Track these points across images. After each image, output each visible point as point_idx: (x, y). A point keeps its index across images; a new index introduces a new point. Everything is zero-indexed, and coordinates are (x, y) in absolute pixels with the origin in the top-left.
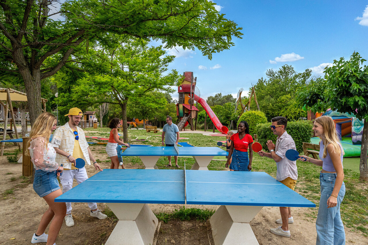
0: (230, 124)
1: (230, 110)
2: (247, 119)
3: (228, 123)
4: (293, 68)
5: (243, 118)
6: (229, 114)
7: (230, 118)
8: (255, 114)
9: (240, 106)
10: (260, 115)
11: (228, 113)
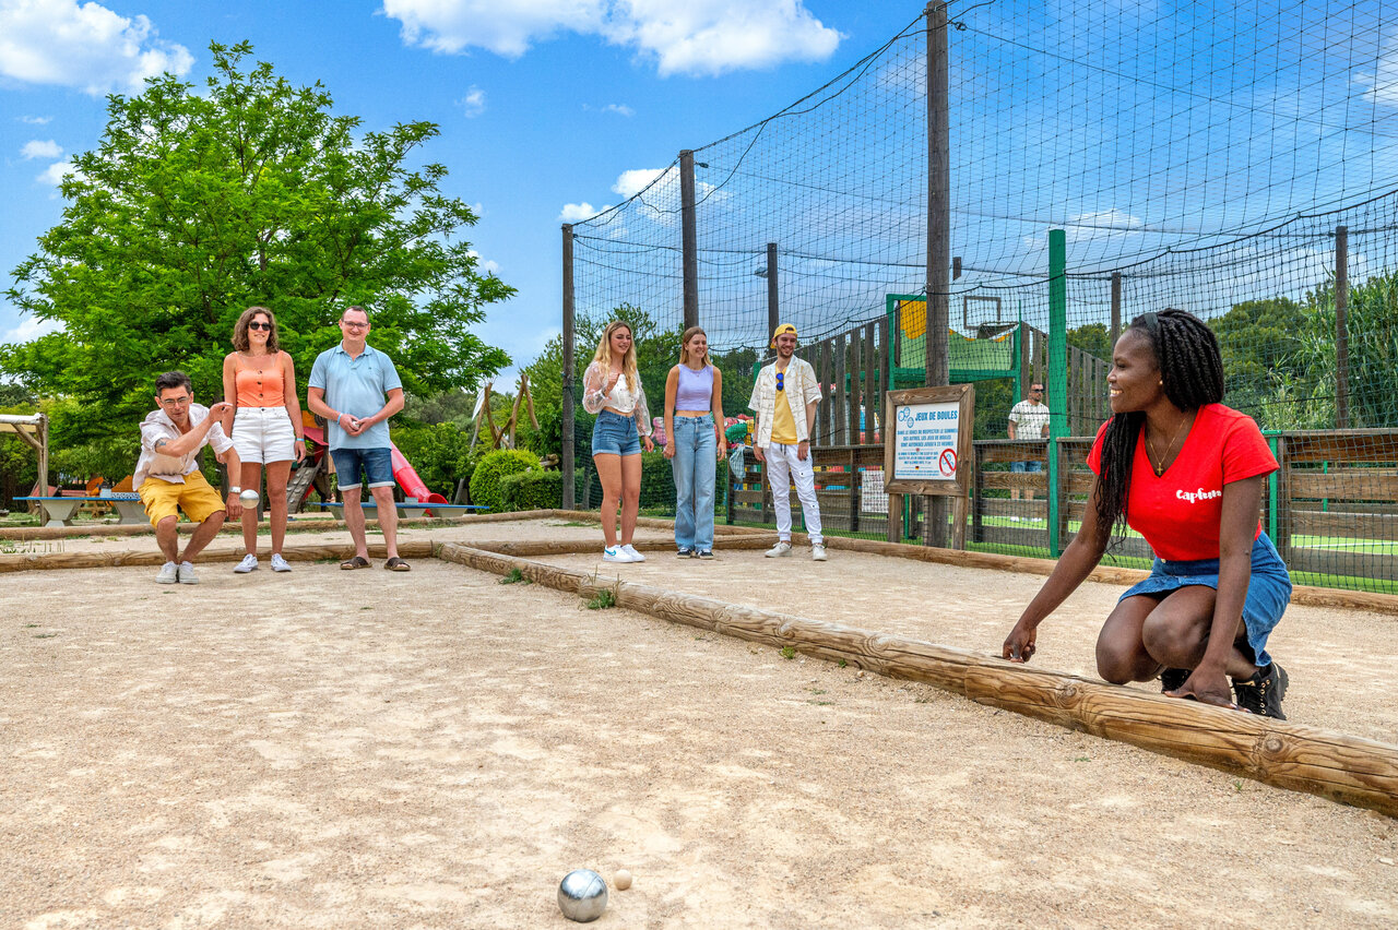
0: (455, 490)
1: (452, 447)
2: (493, 470)
3: (447, 486)
4: (647, 315)
5: (485, 469)
6: (449, 459)
7: (454, 469)
8: (513, 458)
9: (488, 432)
10: (526, 460)
11: (445, 456)
